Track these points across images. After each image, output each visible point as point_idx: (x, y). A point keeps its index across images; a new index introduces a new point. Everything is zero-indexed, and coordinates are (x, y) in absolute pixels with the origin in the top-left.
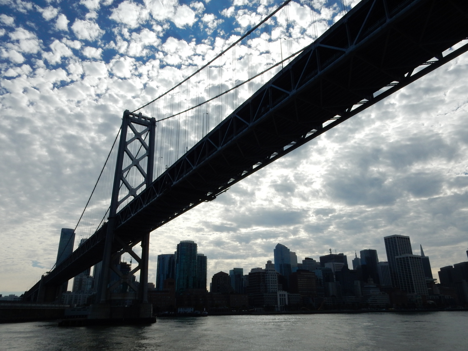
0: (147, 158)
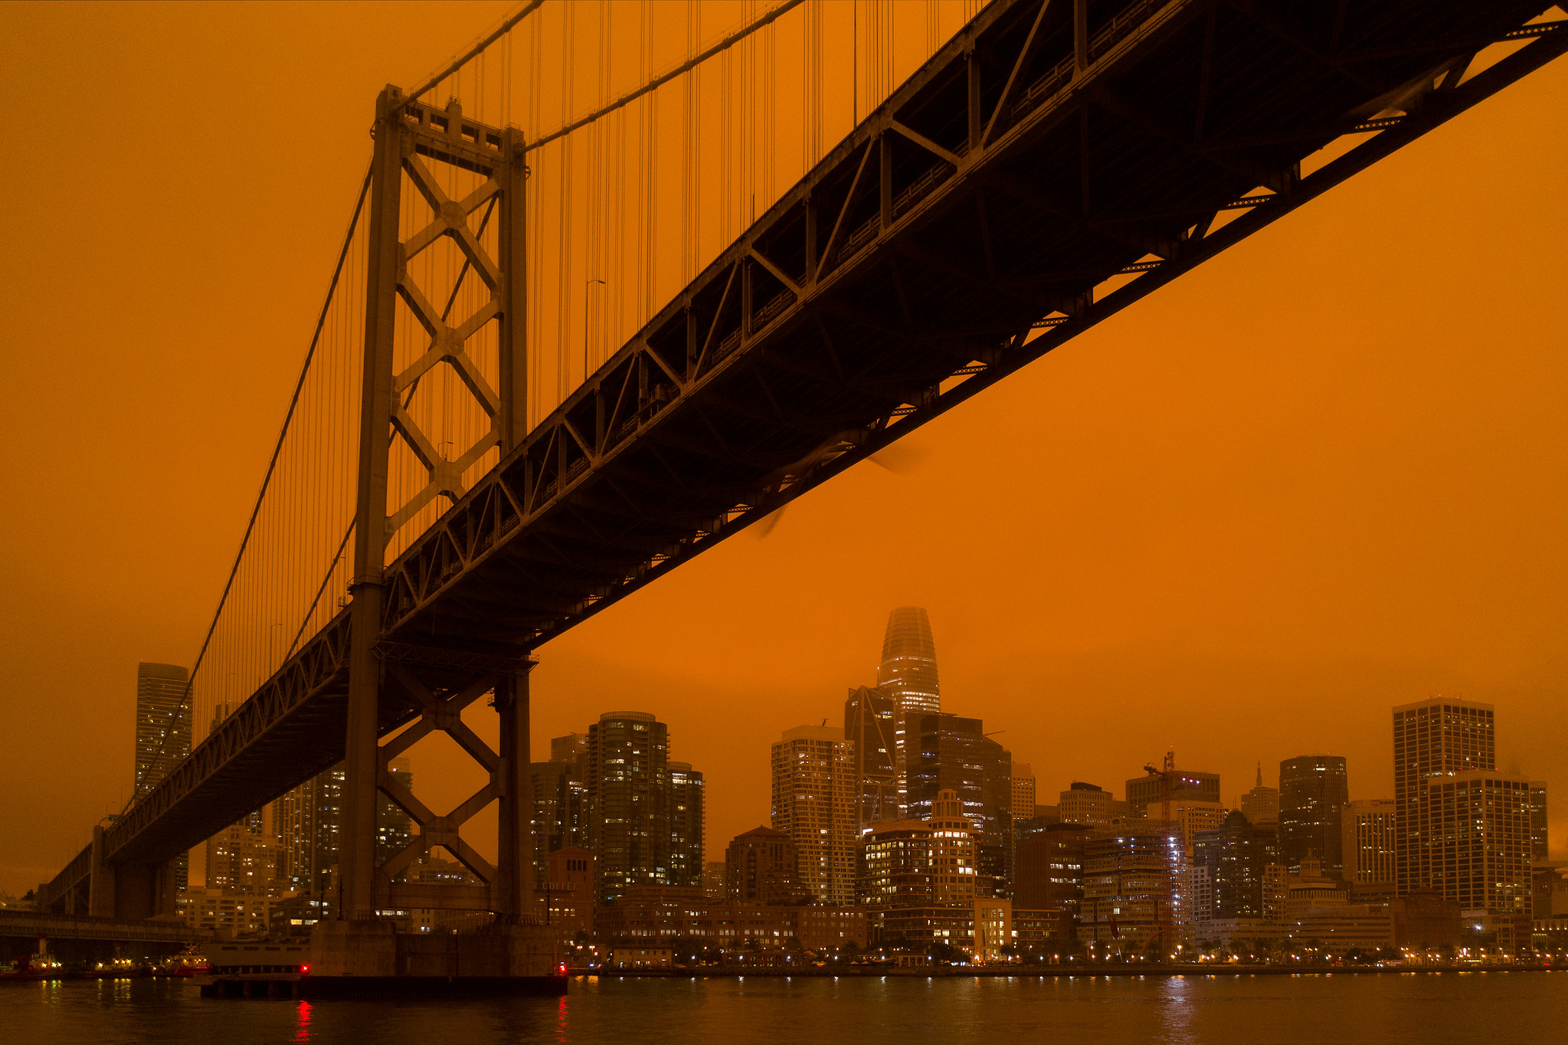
0: (493, 324)
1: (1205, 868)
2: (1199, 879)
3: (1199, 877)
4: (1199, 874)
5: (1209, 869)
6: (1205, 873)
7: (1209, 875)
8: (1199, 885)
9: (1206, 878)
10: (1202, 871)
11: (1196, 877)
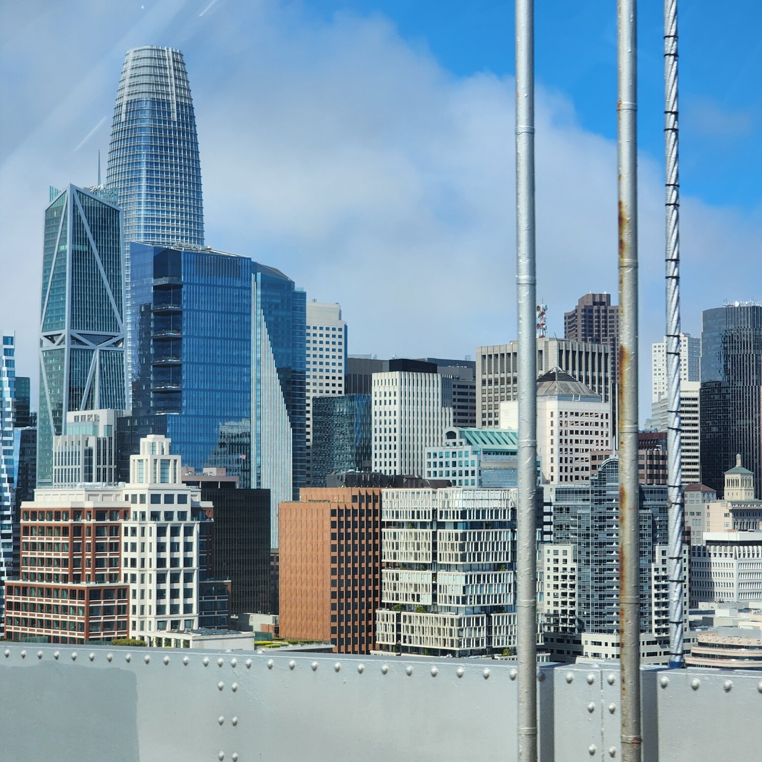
1: (569, 548)
2: (561, 565)
3: (561, 561)
4: (561, 557)
5: (574, 551)
6: (569, 557)
7: (575, 561)
8: (560, 574)
9: (570, 564)
10: (565, 553)
11: (557, 561)
